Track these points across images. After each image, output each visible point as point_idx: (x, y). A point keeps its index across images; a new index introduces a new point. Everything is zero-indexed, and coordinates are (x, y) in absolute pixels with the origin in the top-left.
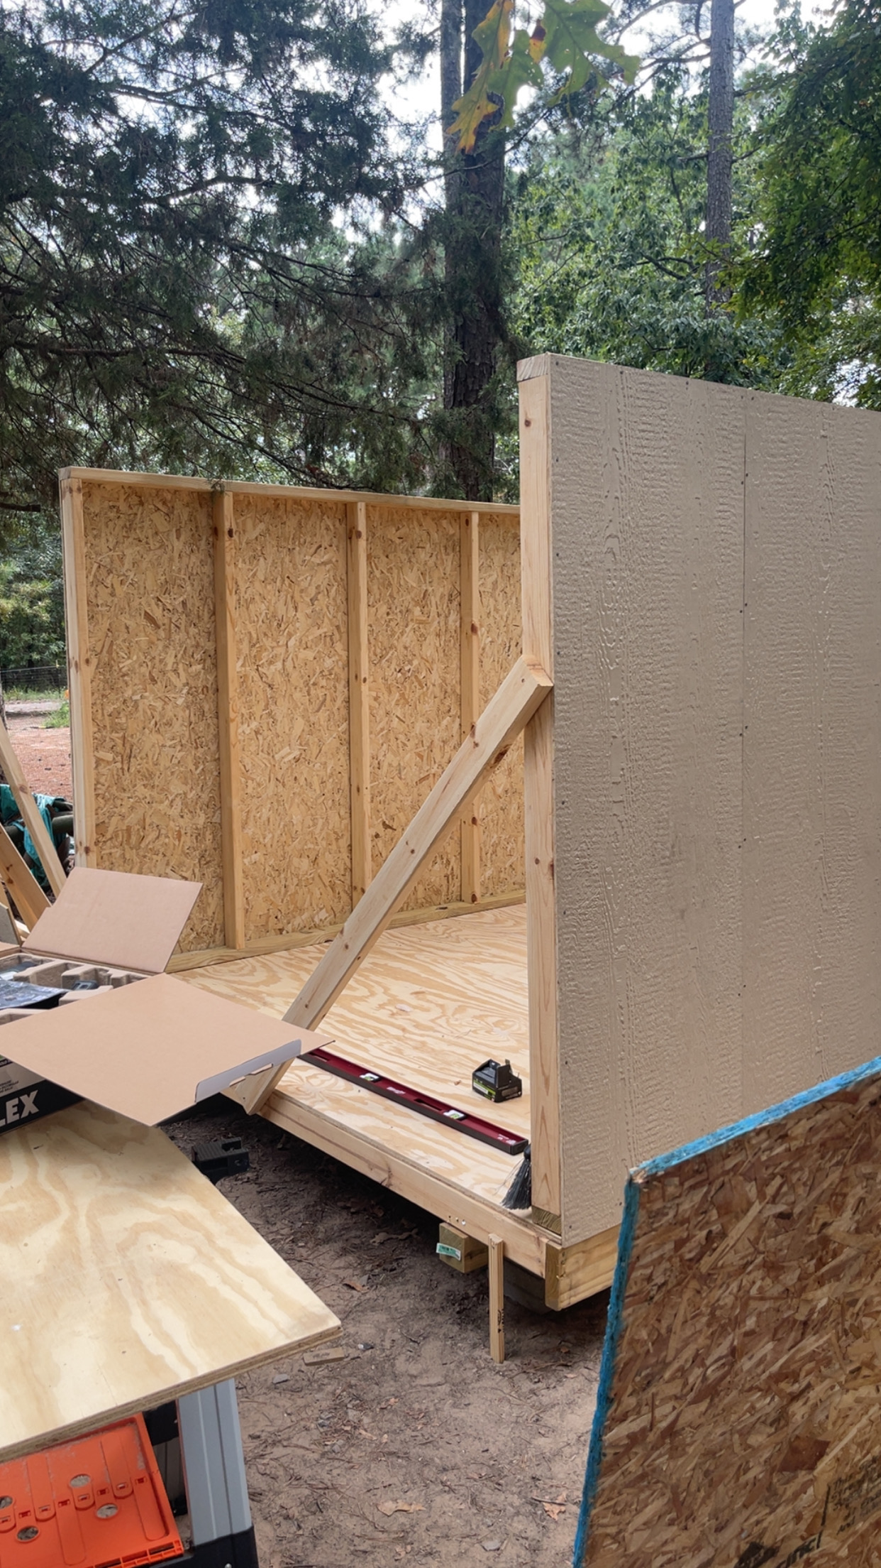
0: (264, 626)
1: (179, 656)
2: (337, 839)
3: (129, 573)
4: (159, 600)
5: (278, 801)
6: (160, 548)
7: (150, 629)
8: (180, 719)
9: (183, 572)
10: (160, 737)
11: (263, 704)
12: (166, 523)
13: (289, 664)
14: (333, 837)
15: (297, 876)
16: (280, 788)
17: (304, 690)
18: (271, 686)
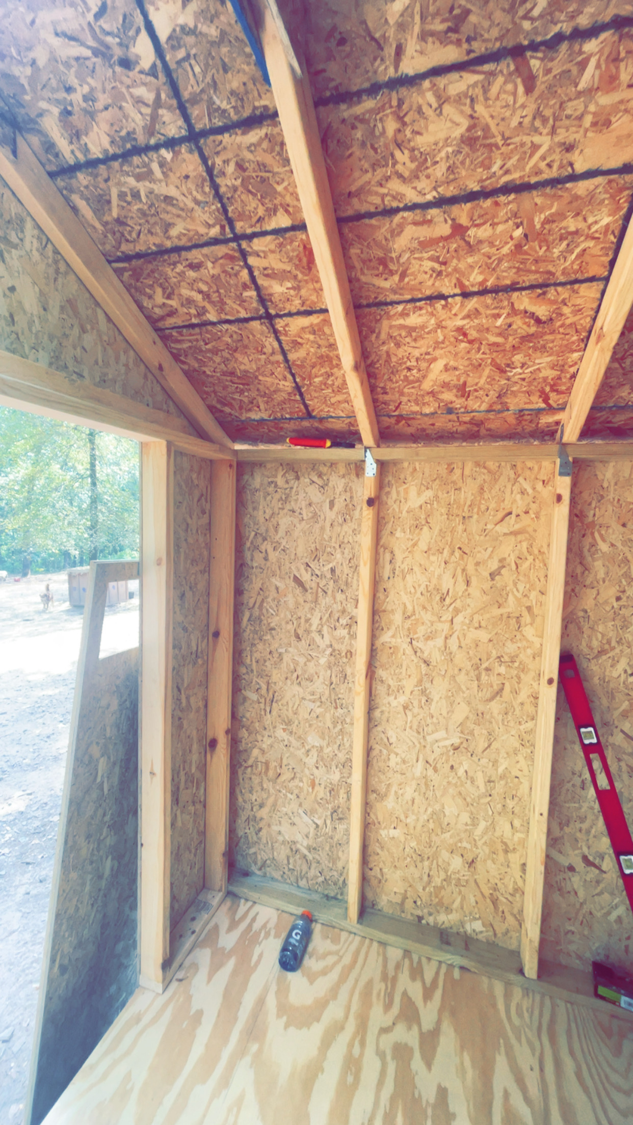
0: (422, 598)
1: (324, 619)
2: (506, 851)
3: (282, 540)
4: (308, 565)
5: (426, 785)
6: (313, 517)
7: (298, 591)
8: (321, 677)
9: (334, 540)
10: (301, 690)
11: (414, 680)
12: (319, 494)
13: (453, 643)
14: (500, 847)
15: (446, 871)
16: (430, 772)
17: (473, 674)
18: (427, 662)
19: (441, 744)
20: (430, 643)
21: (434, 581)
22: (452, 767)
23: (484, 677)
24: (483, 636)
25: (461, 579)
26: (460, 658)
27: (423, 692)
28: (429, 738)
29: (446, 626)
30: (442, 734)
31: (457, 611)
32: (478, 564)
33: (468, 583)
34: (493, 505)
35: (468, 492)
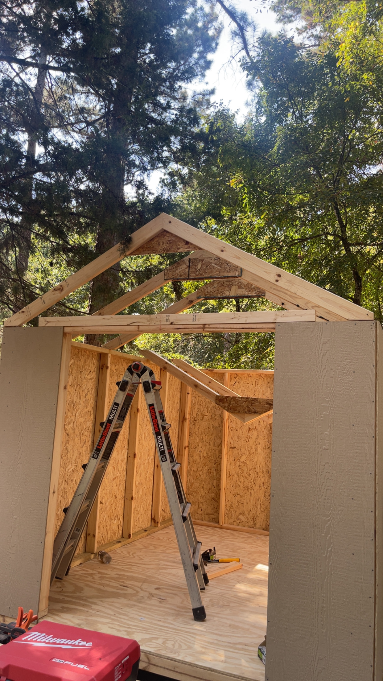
5: (65, 492)
17: (79, 436)
18: (68, 435)
19: (69, 471)
20: (69, 426)
21: (72, 398)
22: (72, 480)
23: (82, 438)
24: (82, 420)
25: (78, 397)
26: (77, 430)
27: (66, 448)
28: (67, 470)
29: (73, 418)
30: (70, 466)
31: (77, 411)
32: (83, 391)
33: (80, 398)
34: (87, 368)
35: (82, 362)
